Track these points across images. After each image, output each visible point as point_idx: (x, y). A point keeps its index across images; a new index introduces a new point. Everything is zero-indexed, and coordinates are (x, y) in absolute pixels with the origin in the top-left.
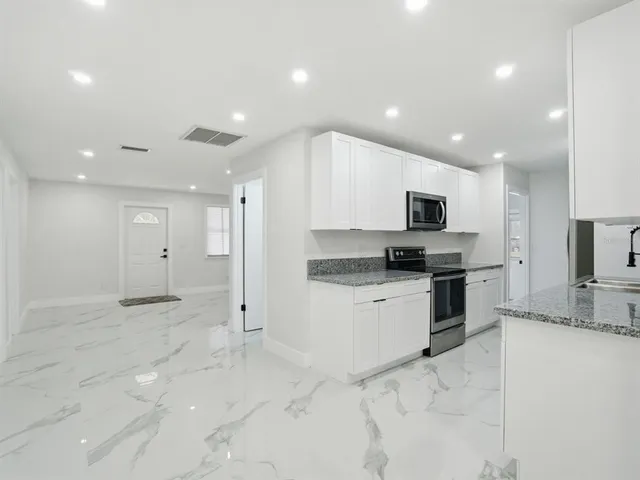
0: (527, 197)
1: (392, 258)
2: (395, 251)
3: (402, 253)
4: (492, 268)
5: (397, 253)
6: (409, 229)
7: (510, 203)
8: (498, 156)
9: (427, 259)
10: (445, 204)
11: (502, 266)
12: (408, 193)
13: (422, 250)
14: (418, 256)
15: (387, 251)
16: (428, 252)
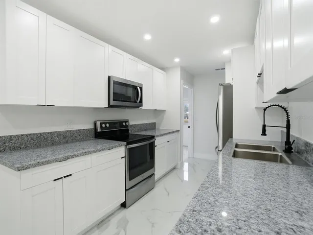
0: (192, 89)
1: (99, 130)
2: (101, 124)
3: (108, 125)
4: (173, 132)
5: (104, 125)
6: (110, 106)
7: (184, 93)
8: (177, 60)
9: (130, 129)
10: (141, 89)
11: (179, 131)
12: (109, 78)
13: (126, 122)
14: (123, 126)
15: (95, 124)
16: (131, 123)
